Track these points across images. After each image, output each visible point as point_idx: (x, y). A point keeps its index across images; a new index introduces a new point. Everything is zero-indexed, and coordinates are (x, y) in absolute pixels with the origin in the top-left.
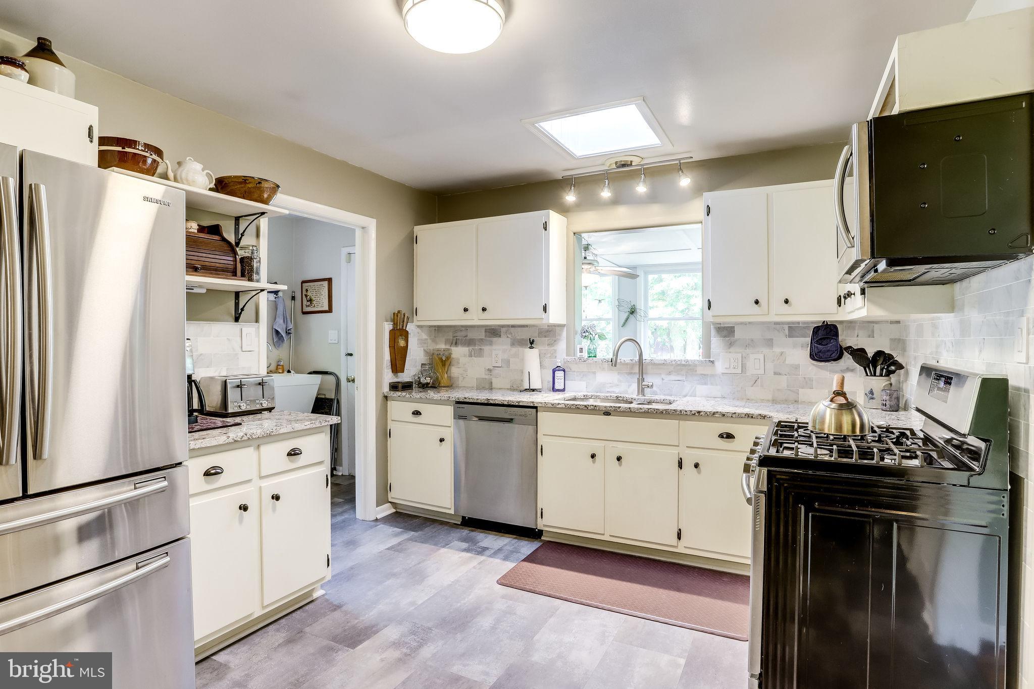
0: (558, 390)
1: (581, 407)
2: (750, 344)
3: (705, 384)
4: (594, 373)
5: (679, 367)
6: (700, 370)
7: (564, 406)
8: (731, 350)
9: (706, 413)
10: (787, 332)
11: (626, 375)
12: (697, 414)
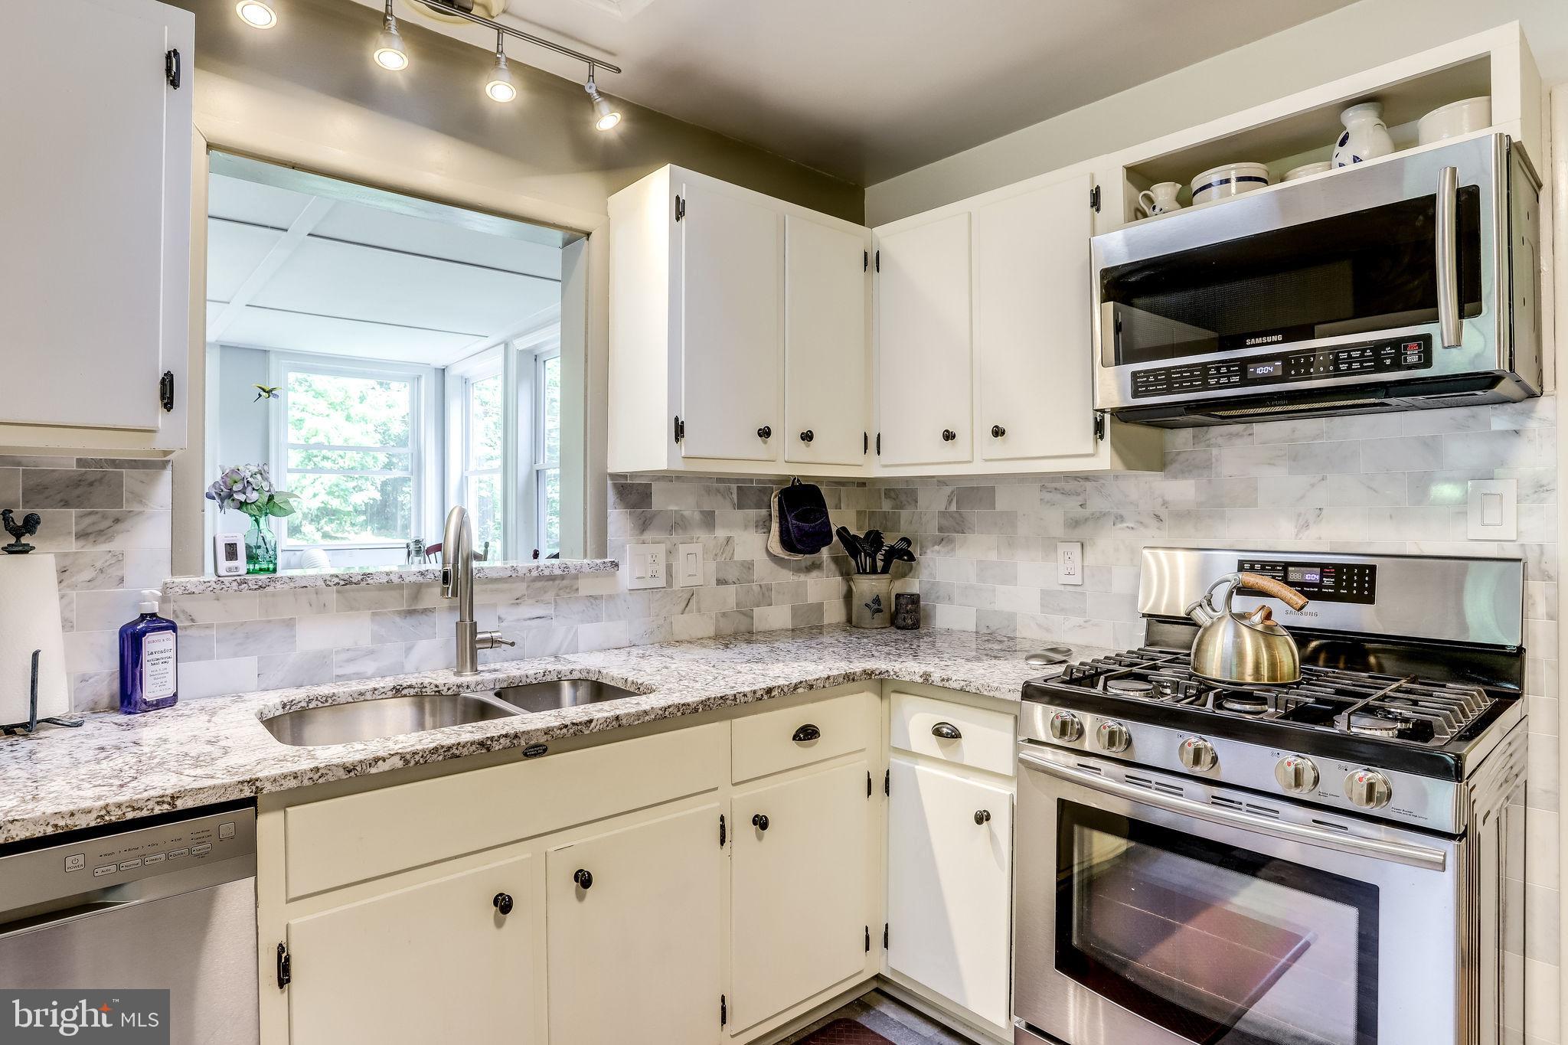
0: (160, 704)
1: (465, 752)
2: (677, 525)
3: (597, 619)
4: (290, 624)
5: (539, 584)
6: (586, 587)
7: (400, 764)
8: (648, 536)
9: (782, 690)
10: (735, 496)
11: (397, 619)
12: (765, 697)
